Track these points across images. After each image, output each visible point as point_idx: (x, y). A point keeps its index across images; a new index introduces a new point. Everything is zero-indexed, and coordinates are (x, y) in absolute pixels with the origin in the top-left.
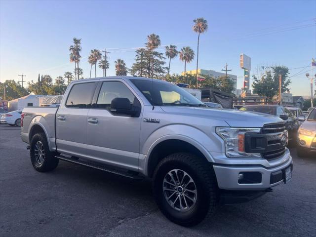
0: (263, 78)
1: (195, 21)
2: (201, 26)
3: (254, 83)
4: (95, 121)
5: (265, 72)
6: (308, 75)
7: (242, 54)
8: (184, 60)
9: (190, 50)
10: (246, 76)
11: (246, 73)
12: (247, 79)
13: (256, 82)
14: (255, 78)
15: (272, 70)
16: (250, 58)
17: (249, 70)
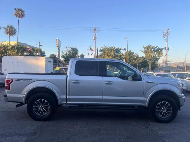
0: (66, 53)
1: (15, 9)
2: (20, 14)
3: (62, 55)
4: (110, 83)
5: (67, 50)
6: (88, 54)
7: (57, 38)
8: (9, 34)
9: (13, 28)
10: (59, 51)
11: (59, 49)
12: (59, 53)
13: (63, 55)
14: (63, 53)
15: (71, 49)
16: (60, 41)
17: (60, 48)
